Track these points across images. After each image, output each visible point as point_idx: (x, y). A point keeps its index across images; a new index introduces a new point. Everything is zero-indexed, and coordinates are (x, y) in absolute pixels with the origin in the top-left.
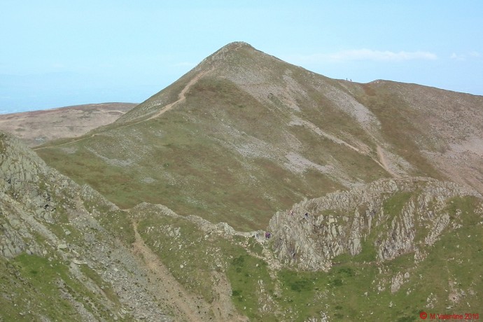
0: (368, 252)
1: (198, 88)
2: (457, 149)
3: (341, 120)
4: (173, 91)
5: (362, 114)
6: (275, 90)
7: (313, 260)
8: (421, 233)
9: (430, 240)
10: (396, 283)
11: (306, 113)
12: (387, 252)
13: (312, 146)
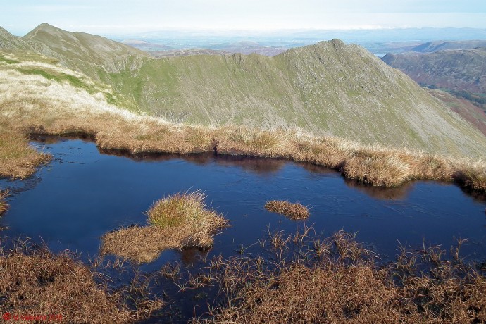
0: (127, 69)
1: (39, 33)
2: (96, 46)
3: (71, 40)
4: (33, 32)
5: (75, 39)
6: (55, 33)
7: (116, 71)
8: (138, 65)
9: (140, 66)
10: (135, 76)
11: (63, 38)
12: (132, 69)
13: (66, 45)
